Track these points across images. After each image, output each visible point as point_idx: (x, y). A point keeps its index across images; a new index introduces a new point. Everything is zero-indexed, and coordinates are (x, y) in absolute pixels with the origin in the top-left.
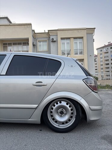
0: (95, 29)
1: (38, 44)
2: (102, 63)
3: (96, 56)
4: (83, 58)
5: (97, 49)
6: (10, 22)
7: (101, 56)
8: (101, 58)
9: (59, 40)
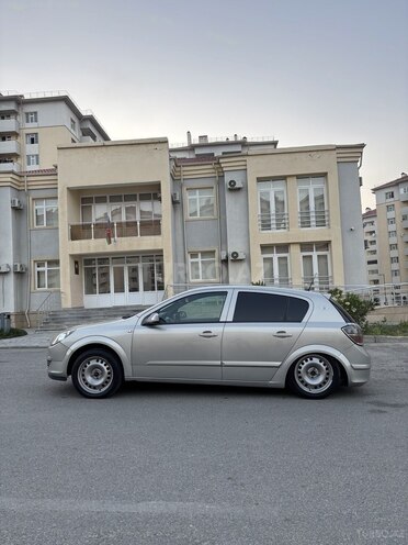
0: (362, 146)
1: (188, 197)
2: (393, 240)
3: (371, 214)
4: (327, 239)
5: (375, 190)
6: (106, 138)
7: (391, 214)
8: (392, 221)
9: (252, 183)
